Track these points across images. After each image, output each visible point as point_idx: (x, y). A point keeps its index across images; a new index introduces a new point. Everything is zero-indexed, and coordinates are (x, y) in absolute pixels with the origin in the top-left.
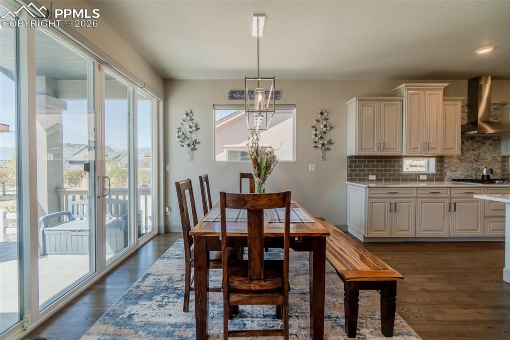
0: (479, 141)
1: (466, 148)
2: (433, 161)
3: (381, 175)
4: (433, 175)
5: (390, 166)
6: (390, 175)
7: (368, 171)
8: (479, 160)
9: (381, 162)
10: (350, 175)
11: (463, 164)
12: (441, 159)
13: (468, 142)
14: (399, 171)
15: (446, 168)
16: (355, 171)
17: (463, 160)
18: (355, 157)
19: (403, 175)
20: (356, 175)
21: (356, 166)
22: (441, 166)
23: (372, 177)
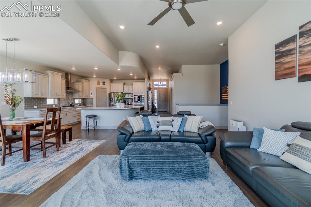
1: (67, 95)
2: (56, 100)
3: (39, 106)
4: (57, 105)
5: (42, 102)
6: (43, 106)
7: (34, 104)
8: (69, 100)
9: (39, 100)
10: (25, 106)
11: (65, 101)
12: (59, 99)
14: (45, 104)
15: (61, 102)
16: (28, 104)
18: (32, 98)
19: (47, 105)
20: (28, 106)
21: (28, 102)
22: (59, 101)
23: (35, 107)
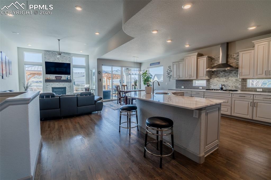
0: (228, 72)
1: (221, 76)
2: (205, 81)
3: (186, 86)
4: (205, 87)
5: (189, 83)
6: (189, 87)
7: (182, 85)
8: (228, 81)
9: (186, 82)
10: (176, 86)
11: (219, 83)
13: (222, 73)
14: (192, 85)
15: (211, 84)
17: (219, 81)
19: (193, 87)
20: (178, 86)
21: (178, 83)
22: (209, 83)
23: (183, 87)
